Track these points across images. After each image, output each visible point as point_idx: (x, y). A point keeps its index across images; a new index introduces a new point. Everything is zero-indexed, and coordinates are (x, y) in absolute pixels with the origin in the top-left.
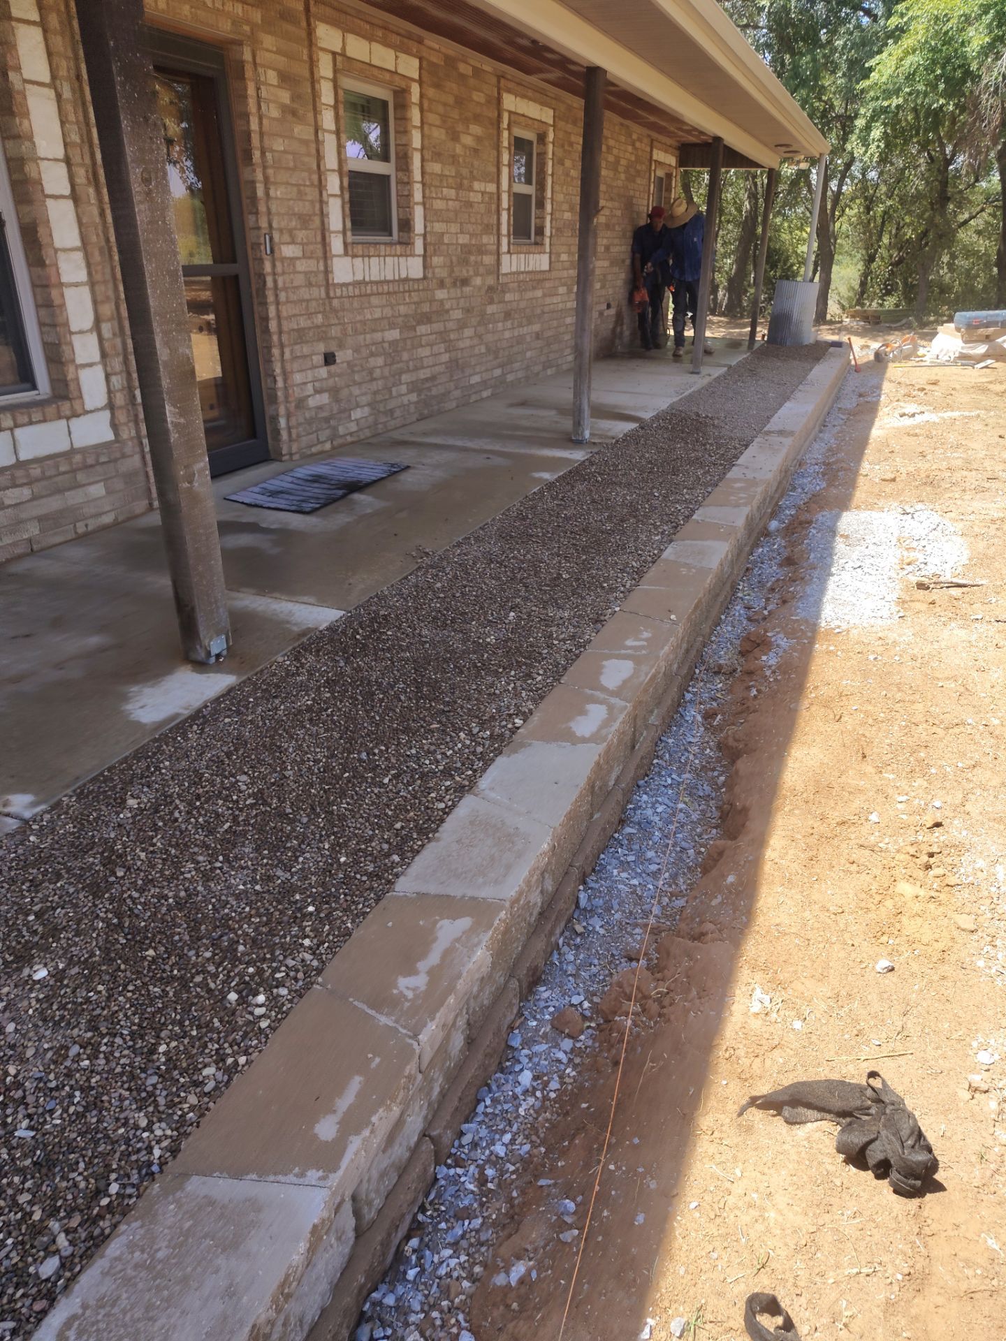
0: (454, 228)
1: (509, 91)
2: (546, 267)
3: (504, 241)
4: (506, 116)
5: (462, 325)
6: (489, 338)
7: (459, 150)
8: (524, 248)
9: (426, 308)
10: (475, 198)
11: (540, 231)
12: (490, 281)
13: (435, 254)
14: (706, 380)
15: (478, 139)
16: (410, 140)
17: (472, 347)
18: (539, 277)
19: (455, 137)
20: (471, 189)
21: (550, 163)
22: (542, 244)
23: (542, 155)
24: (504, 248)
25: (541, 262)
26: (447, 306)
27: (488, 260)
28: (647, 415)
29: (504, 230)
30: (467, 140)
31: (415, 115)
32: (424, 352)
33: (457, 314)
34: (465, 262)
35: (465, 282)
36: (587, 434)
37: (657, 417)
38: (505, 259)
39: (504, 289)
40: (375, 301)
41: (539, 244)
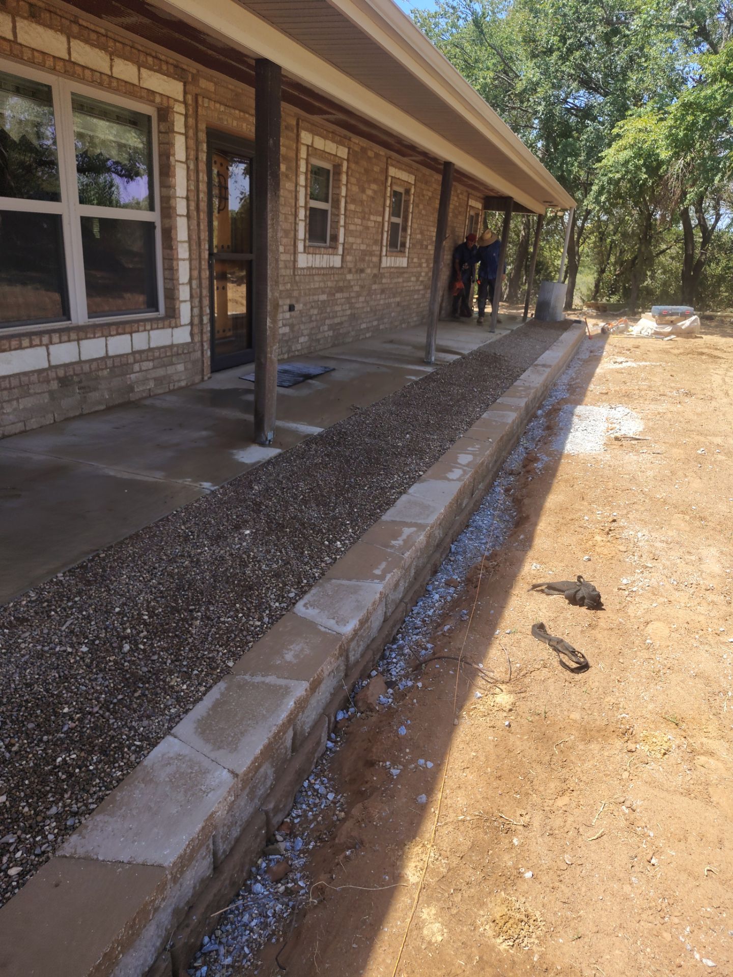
0: (359, 241)
1: (393, 166)
2: (405, 265)
3: (384, 249)
4: (390, 179)
5: (358, 295)
6: (372, 303)
7: (365, 197)
8: (394, 254)
9: (341, 284)
10: (371, 224)
11: (403, 245)
12: (375, 271)
13: (348, 254)
14: (499, 337)
15: (375, 192)
16: (341, 192)
17: (363, 308)
18: (401, 270)
19: (363, 190)
20: (369, 219)
21: (411, 206)
22: (404, 252)
23: (407, 202)
24: (384, 253)
25: (403, 262)
26: (352, 283)
28: (466, 352)
29: (385, 243)
30: (369, 192)
31: (344, 178)
32: (338, 308)
33: (357, 288)
34: (363, 260)
35: (362, 271)
36: (433, 359)
37: (471, 354)
38: (384, 259)
39: (382, 276)
40: (316, 278)
41: (402, 252)
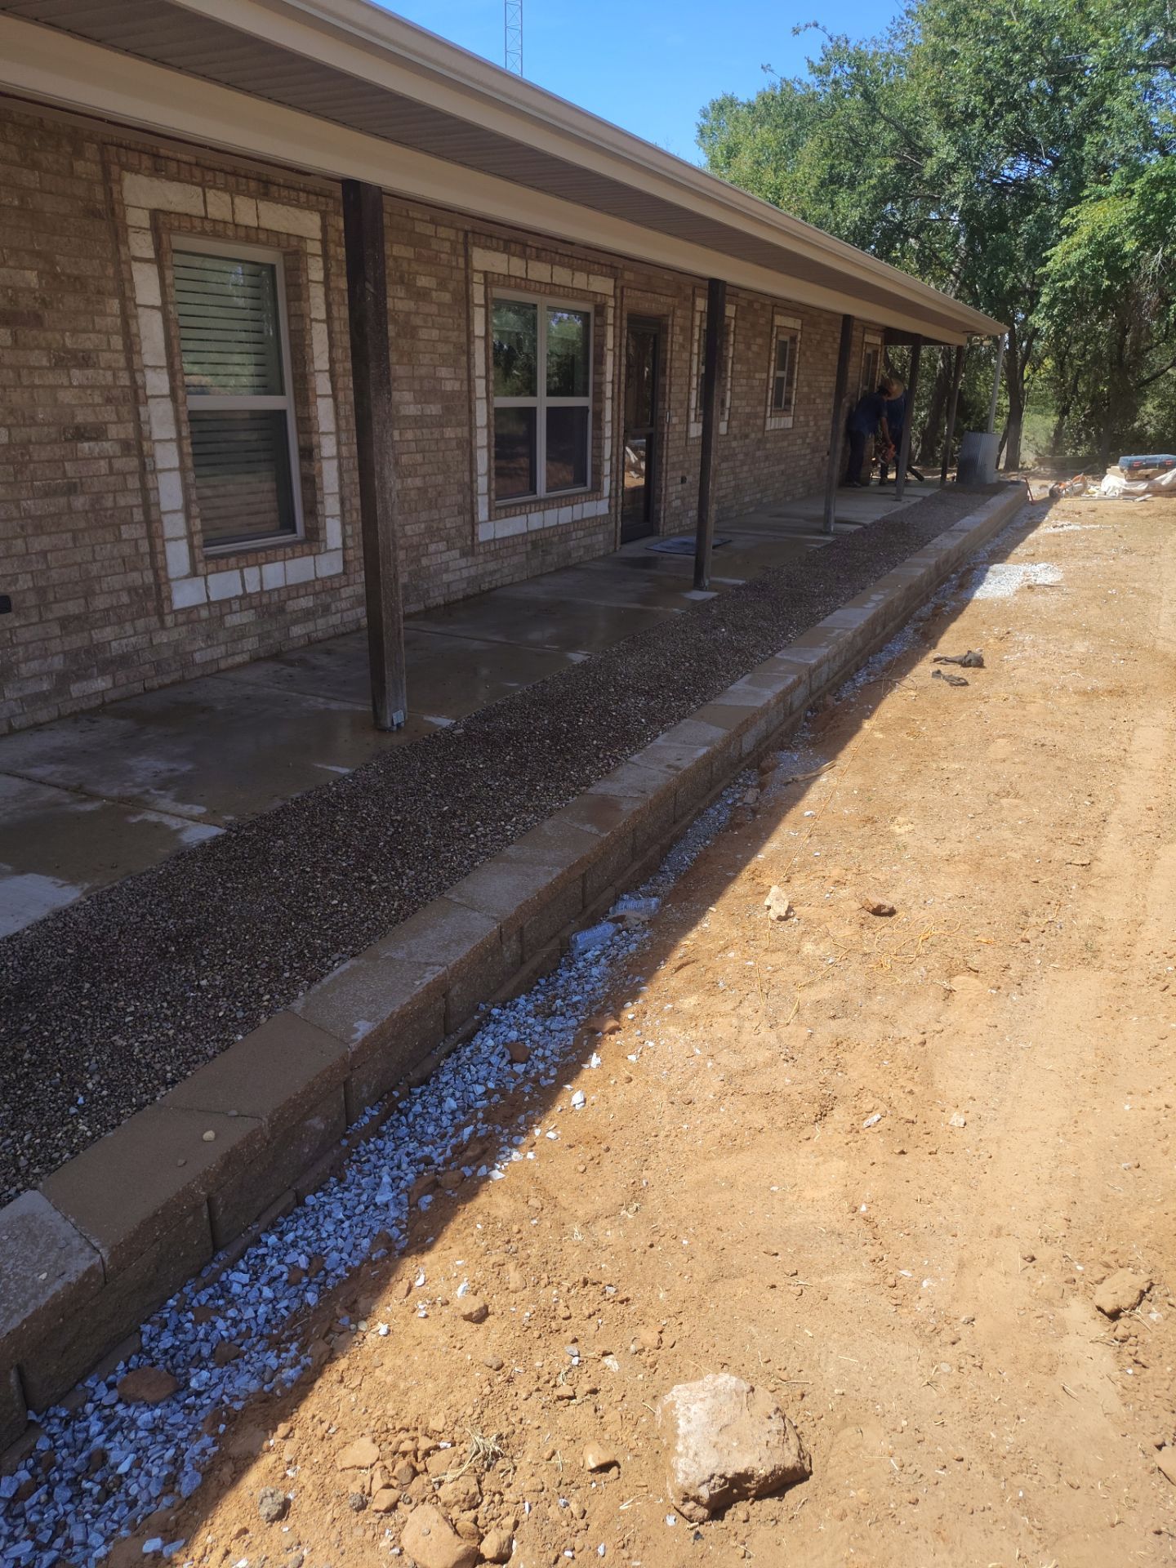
0: (744, 403)
1: (779, 313)
2: (790, 426)
3: (769, 409)
4: (775, 328)
6: (756, 472)
7: (750, 355)
8: (779, 414)
9: (726, 453)
10: (756, 383)
11: (788, 402)
12: (760, 435)
13: (734, 419)
14: (906, 505)
15: (761, 347)
17: (747, 478)
18: (786, 432)
19: (750, 347)
20: (754, 378)
21: (797, 356)
22: (790, 410)
23: (793, 351)
24: (769, 414)
25: (787, 422)
26: (737, 451)
27: (759, 422)
28: (868, 522)
29: (769, 402)
30: (755, 348)
31: (732, 338)
33: (741, 457)
34: (748, 424)
35: (747, 436)
36: (832, 528)
37: (874, 524)
38: (768, 420)
39: (767, 440)
41: (787, 410)
